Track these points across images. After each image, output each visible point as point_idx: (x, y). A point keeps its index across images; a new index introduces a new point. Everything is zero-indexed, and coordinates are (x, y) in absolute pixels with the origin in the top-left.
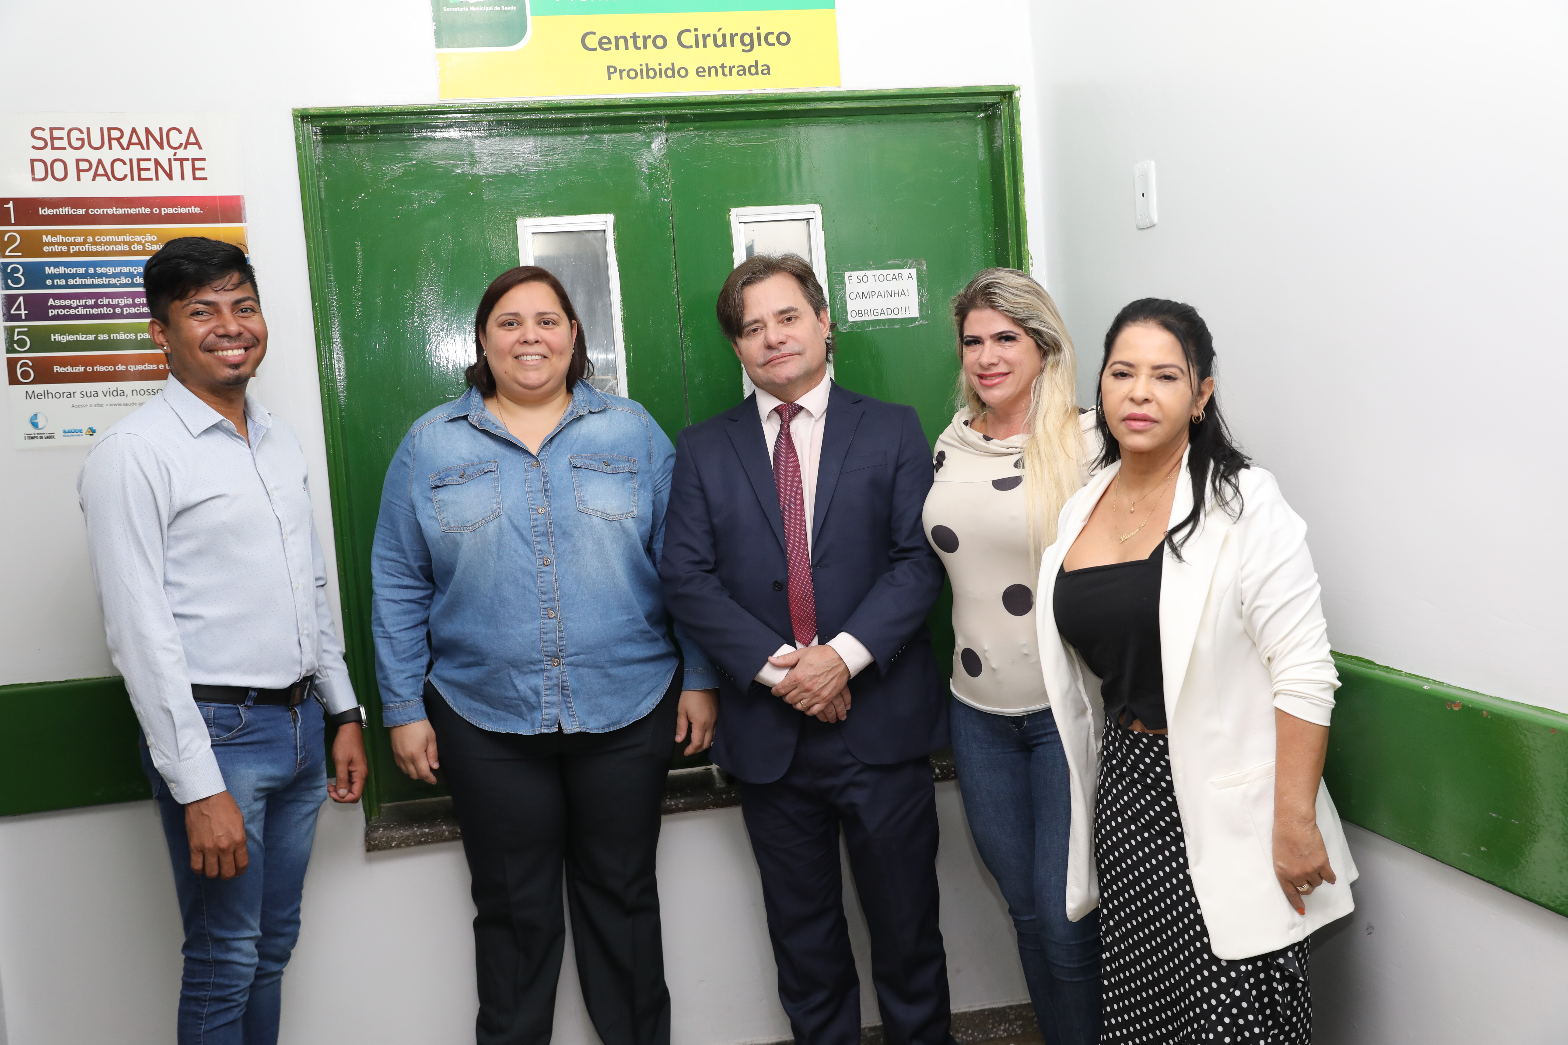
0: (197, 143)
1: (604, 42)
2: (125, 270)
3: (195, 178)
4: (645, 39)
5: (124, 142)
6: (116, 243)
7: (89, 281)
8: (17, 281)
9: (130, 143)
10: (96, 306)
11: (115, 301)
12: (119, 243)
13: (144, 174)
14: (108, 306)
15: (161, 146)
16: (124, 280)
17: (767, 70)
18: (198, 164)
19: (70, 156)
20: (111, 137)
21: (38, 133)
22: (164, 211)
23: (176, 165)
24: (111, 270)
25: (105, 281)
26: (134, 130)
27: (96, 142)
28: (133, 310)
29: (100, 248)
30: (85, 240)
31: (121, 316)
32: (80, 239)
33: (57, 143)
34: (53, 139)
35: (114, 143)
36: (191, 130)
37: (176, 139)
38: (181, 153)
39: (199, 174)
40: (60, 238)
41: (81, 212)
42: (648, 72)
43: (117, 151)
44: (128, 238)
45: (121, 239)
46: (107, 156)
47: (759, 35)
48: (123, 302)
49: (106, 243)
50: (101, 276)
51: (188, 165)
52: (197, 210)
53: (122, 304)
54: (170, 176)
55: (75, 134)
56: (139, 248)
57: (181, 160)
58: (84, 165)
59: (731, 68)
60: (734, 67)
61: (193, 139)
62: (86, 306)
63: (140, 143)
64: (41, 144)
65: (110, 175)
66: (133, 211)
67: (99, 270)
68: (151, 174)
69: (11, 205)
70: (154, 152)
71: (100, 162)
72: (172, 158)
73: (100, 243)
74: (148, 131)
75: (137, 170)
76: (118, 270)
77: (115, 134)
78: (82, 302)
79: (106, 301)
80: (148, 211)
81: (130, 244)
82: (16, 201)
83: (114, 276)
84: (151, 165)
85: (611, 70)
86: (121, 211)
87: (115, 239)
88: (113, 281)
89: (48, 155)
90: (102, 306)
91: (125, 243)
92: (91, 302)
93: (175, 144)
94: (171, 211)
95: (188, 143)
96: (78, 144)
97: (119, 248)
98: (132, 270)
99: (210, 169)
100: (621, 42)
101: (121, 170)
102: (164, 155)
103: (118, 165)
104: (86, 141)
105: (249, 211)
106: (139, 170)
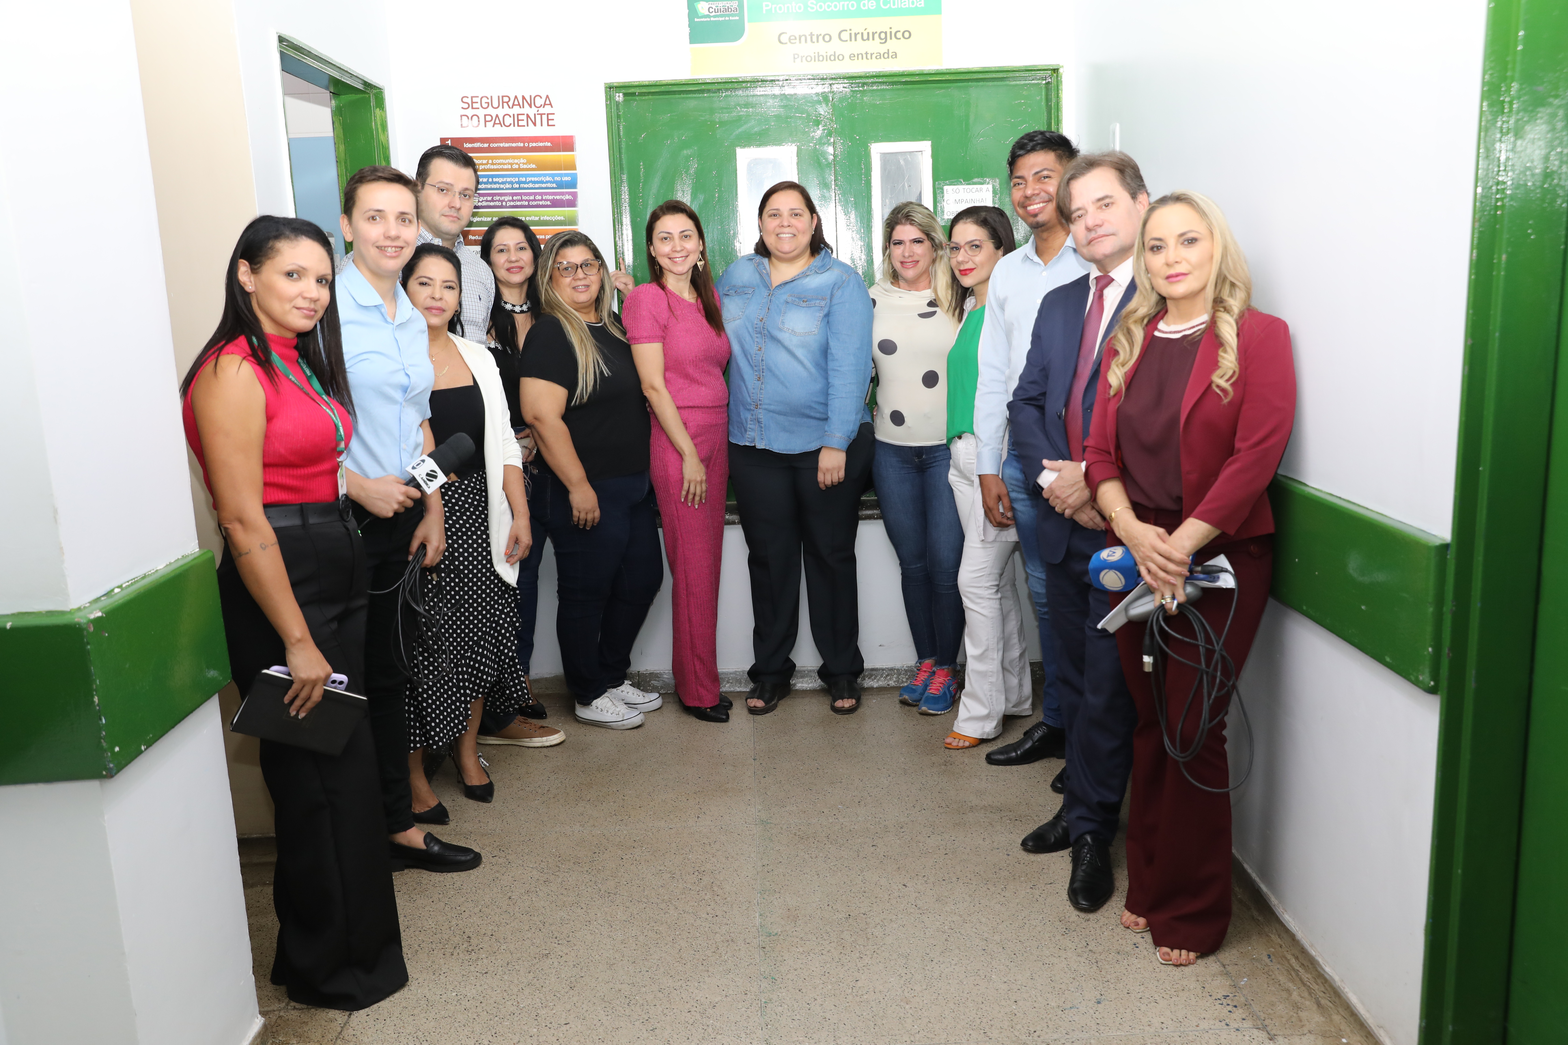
0: (550, 104)
1: (792, 39)
2: (509, 180)
3: (548, 125)
4: (818, 36)
5: (511, 104)
6: (504, 164)
7: (489, 186)
9: (513, 105)
10: (492, 201)
11: (503, 198)
12: (506, 164)
13: (521, 123)
14: (499, 201)
15: (530, 106)
16: (508, 186)
17: (895, 56)
18: (550, 117)
19: (481, 113)
20: (503, 101)
21: (465, 100)
22: (531, 145)
23: (538, 117)
24: (501, 180)
25: (497, 186)
26: (516, 97)
27: (495, 104)
28: (512, 204)
29: (495, 167)
30: (488, 162)
31: (506, 207)
33: (475, 105)
34: (472, 103)
35: (505, 105)
36: (547, 97)
37: (539, 102)
38: (541, 110)
39: (551, 123)
41: (486, 145)
42: (819, 58)
43: (506, 110)
44: (511, 161)
45: (507, 161)
46: (501, 112)
47: (891, 32)
48: (507, 198)
49: (499, 164)
50: (496, 183)
51: (544, 117)
52: (549, 144)
53: (506, 200)
54: (535, 124)
55: (484, 100)
56: (517, 167)
57: (541, 115)
58: (488, 118)
60: (874, 53)
61: (548, 102)
62: (487, 201)
63: (519, 105)
64: (466, 106)
65: (502, 124)
66: (514, 145)
67: (495, 180)
68: (524, 123)
70: (527, 110)
71: (497, 116)
72: (536, 113)
73: (496, 164)
74: (524, 98)
76: (505, 180)
77: (506, 99)
79: (498, 198)
80: (522, 145)
81: (511, 164)
83: (503, 183)
84: (524, 117)
85: (795, 57)
86: (507, 145)
87: (504, 161)
88: (502, 186)
89: (470, 112)
90: (496, 201)
91: (509, 164)
92: (489, 198)
93: (538, 105)
94: (534, 145)
95: (545, 104)
96: (485, 105)
97: (506, 167)
98: (512, 179)
99: (557, 120)
100: (803, 38)
101: (508, 120)
102: (532, 111)
103: (507, 117)
104: (490, 104)
105: (578, 145)
106: (518, 120)
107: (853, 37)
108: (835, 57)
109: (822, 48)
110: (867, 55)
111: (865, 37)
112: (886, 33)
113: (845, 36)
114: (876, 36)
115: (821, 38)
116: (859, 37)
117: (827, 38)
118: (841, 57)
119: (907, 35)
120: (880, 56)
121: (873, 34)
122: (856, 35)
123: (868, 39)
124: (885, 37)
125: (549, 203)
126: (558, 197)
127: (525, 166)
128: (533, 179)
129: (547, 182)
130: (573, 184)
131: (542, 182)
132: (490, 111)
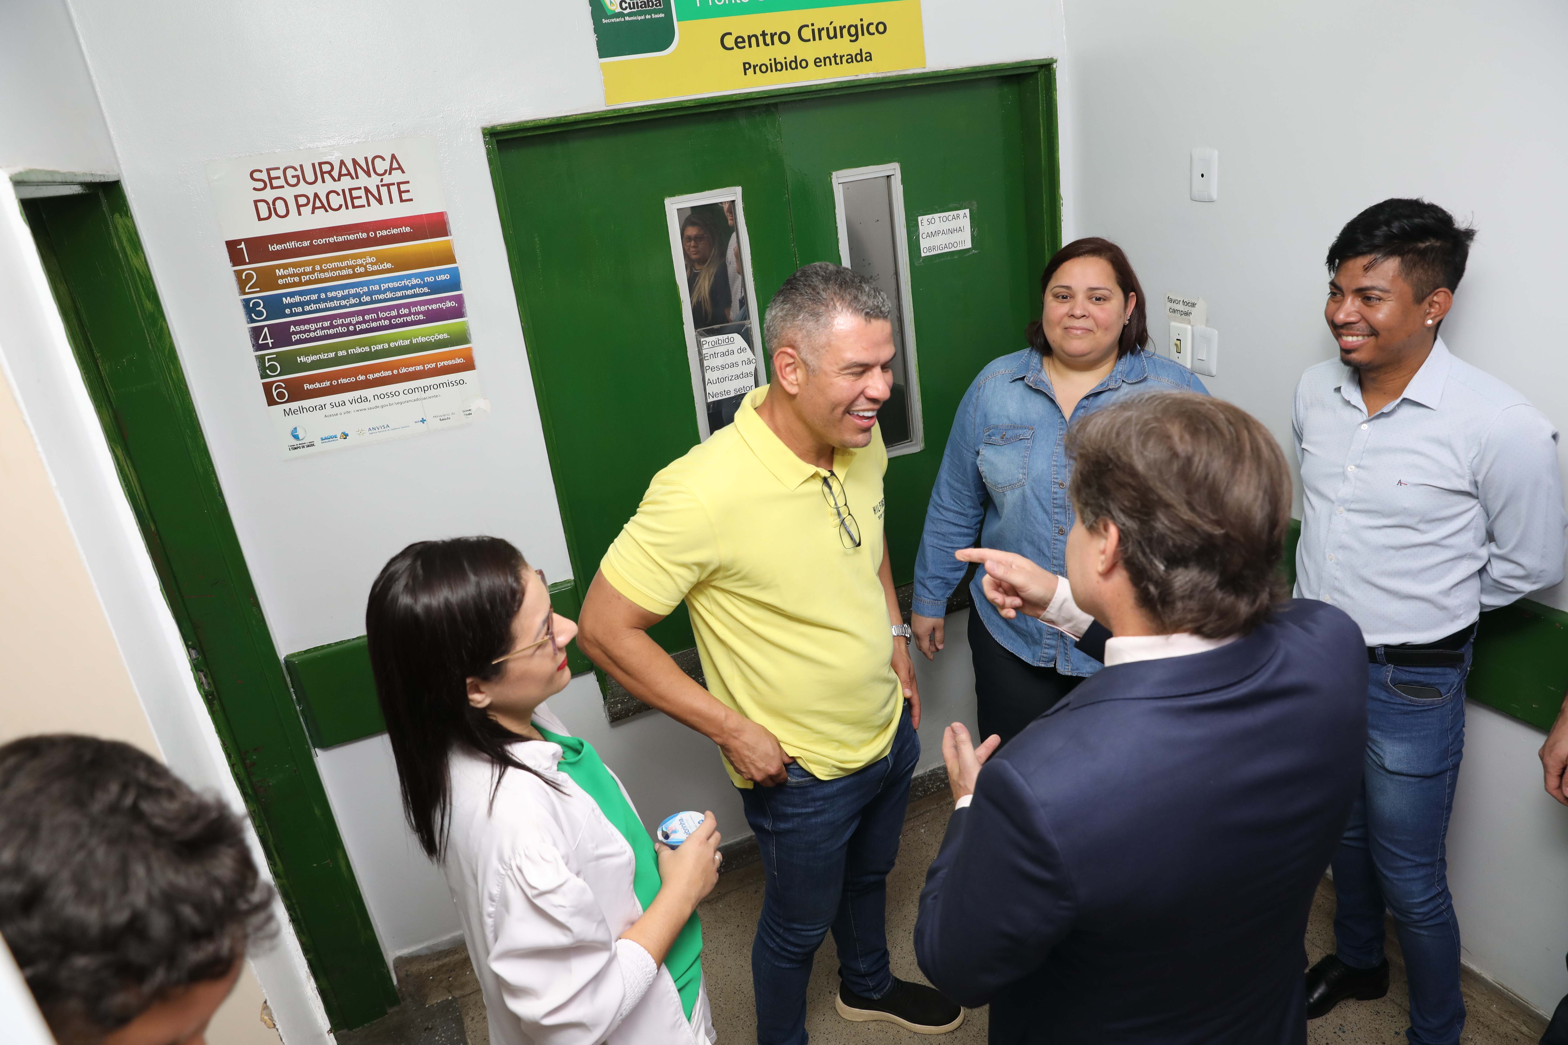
0: (400, 168)
1: (739, 42)
2: (352, 291)
3: (402, 200)
4: (772, 36)
5: (335, 174)
6: (341, 269)
7: (322, 306)
8: (260, 314)
9: (340, 175)
10: (332, 326)
11: (348, 320)
12: (344, 268)
13: (357, 202)
14: (343, 325)
15: (369, 175)
16: (353, 301)
17: (869, 58)
18: (403, 187)
19: (288, 193)
20: (322, 170)
21: (256, 175)
22: (379, 234)
23: (384, 191)
24: (340, 294)
25: (336, 303)
26: (342, 163)
27: (310, 177)
28: (364, 326)
29: (327, 275)
30: (313, 269)
31: (355, 333)
32: (309, 269)
33: (275, 183)
34: (271, 179)
35: (326, 176)
36: (393, 156)
37: (381, 166)
38: (387, 179)
39: (405, 196)
40: (291, 270)
41: (306, 244)
42: (776, 66)
43: (330, 185)
44: (351, 263)
45: (345, 264)
46: (321, 189)
47: (862, 25)
48: (354, 320)
49: (332, 270)
50: (332, 299)
51: (394, 189)
52: (408, 229)
53: (354, 322)
54: (380, 202)
55: (290, 173)
56: (362, 270)
57: (388, 186)
58: (303, 200)
59: (841, 57)
60: (844, 56)
61: (395, 164)
62: (323, 328)
63: (349, 174)
64: (260, 185)
65: (327, 207)
66: (352, 237)
67: (330, 295)
68: (363, 201)
69: (243, 245)
70: (363, 180)
71: (316, 195)
72: (380, 184)
73: (327, 271)
74: (355, 162)
75: (350, 200)
76: (346, 292)
77: (326, 168)
78: (320, 325)
79: (340, 322)
80: (365, 235)
81: (353, 267)
82: (247, 241)
83: (344, 298)
84: (362, 193)
85: (746, 67)
86: (341, 239)
87: (340, 264)
88: (343, 303)
89: (269, 195)
90: (337, 326)
91: (348, 267)
92: (327, 324)
93: (380, 171)
94: (385, 233)
95: (391, 169)
96: (293, 181)
97: (344, 272)
98: (358, 290)
99: (414, 190)
100: (753, 40)
101: (336, 201)
102: (372, 182)
103: (332, 196)
104: (301, 178)
105: (453, 224)
106: (352, 199)
107: (817, 34)
108: (797, 64)
109: (779, 52)
110: (836, 59)
112: (856, 27)
113: (807, 33)
114: (845, 31)
117: (784, 38)
118: (804, 64)
119: (881, 28)
120: (851, 59)
121: (841, 29)
122: (820, 31)
123: (835, 36)
124: (856, 32)
125: (421, 317)
126: (434, 307)
127: (375, 268)
128: (391, 285)
129: (414, 287)
130: (455, 284)
131: (406, 288)
132: (303, 188)
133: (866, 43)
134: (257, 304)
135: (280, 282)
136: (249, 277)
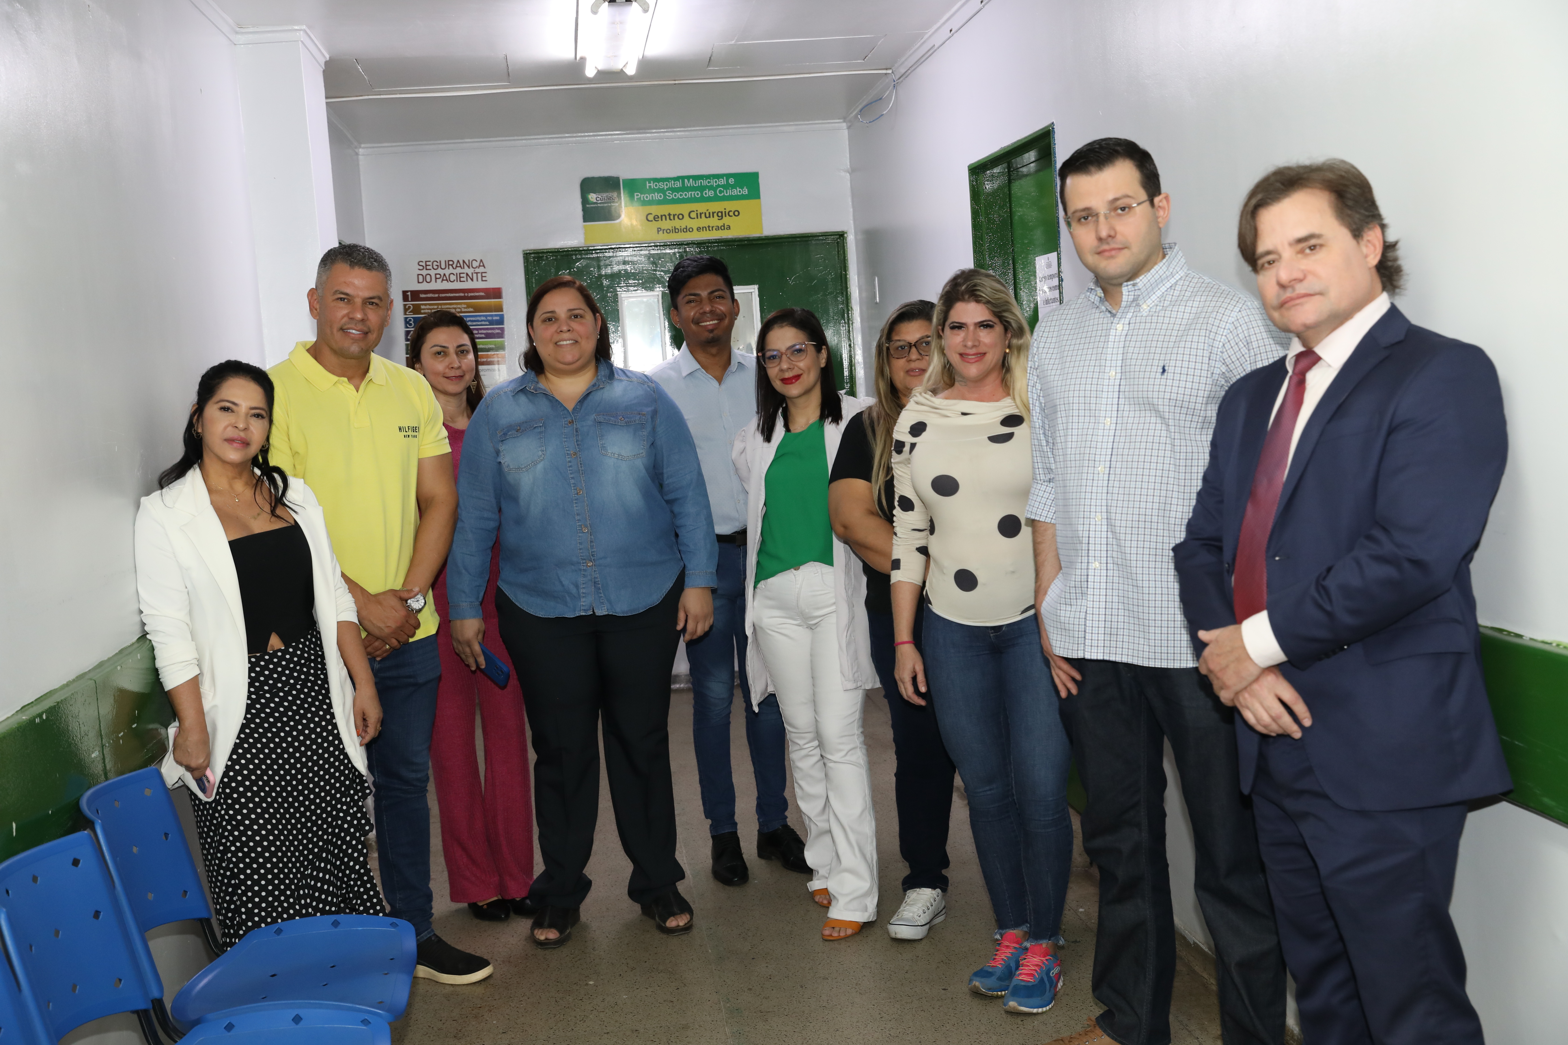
0: (484, 266)
1: (656, 218)
3: (482, 281)
4: (674, 215)
5: (454, 266)
8: (410, 325)
9: (457, 266)
13: (462, 279)
15: (469, 267)
17: (729, 228)
18: (484, 275)
19: (433, 272)
20: (449, 264)
21: (421, 263)
22: (470, 294)
23: (475, 275)
26: (458, 261)
27: (443, 267)
33: (428, 267)
34: (426, 265)
35: (450, 267)
36: (481, 261)
37: (475, 264)
38: (477, 270)
39: (484, 279)
40: (428, 307)
41: (436, 295)
42: (676, 230)
43: (451, 270)
44: (455, 306)
46: (447, 272)
47: (725, 212)
51: (479, 275)
52: (483, 294)
54: (472, 280)
55: (435, 263)
57: (477, 273)
58: (438, 276)
59: (716, 227)
61: (482, 264)
63: (460, 267)
64: (421, 268)
65: (448, 280)
66: (457, 295)
68: (465, 279)
69: (409, 293)
70: (466, 270)
71: (445, 275)
72: (473, 272)
74: (464, 261)
75: (459, 278)
77: (451, 263)
80: (463, 295)
82: (412, 292)
84: (465, 275)
85: (659, 230)
86: (452, 295)
89: (424, 272)
93: (474, 266)
94: (472, 294)
95: (480, 266)
96: (436, 267)
99: (489, 276)
100: (664, 217)
101: (453, 278)
102: (470, 271)
103: (452, 275)
104: (439, 266)
105: (504, 294)
106: (460, 277)
107: (699, 215)
108: (687, 230)
109: (677, 223)
110: (709, 228)
111: (707, 216)
112: (722, 212)
113: (693, 215)
114: (715, 214)
115: (676, 217)
116: (703, 215)
117: (681, 217)
118: (691, 230)
119: (736, 213)
120: (718, 228)
121: (713, 213)
122: (701, 214)
123: (710, 217)
124: (721, 215)
125: (483, 336)
126: (490, 331)
127: (466, 310)
128: (471, 319)
129: (482, 321)
130: (501, 321)
131: (478, 321)
132: (439, 271)
133: (726, 220)
134: (410, 320)
135: (422, 311)
136: (409, 307)
